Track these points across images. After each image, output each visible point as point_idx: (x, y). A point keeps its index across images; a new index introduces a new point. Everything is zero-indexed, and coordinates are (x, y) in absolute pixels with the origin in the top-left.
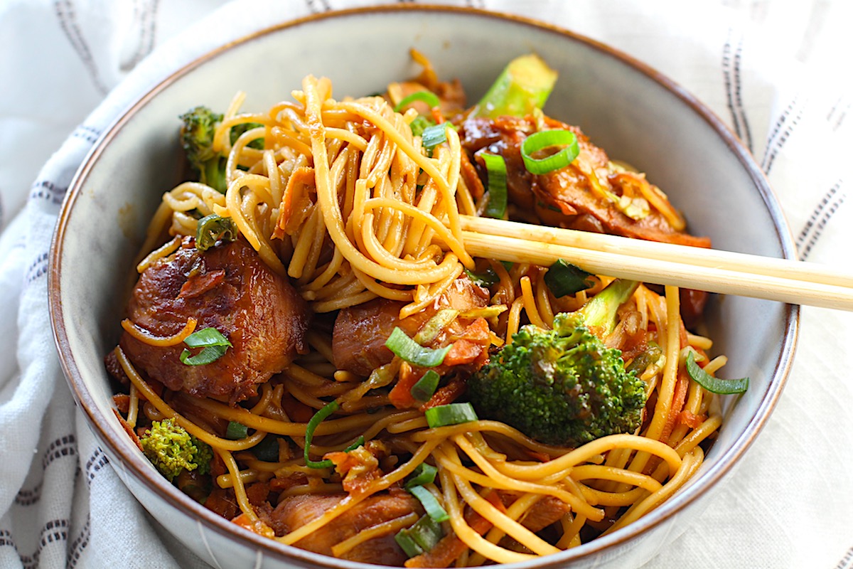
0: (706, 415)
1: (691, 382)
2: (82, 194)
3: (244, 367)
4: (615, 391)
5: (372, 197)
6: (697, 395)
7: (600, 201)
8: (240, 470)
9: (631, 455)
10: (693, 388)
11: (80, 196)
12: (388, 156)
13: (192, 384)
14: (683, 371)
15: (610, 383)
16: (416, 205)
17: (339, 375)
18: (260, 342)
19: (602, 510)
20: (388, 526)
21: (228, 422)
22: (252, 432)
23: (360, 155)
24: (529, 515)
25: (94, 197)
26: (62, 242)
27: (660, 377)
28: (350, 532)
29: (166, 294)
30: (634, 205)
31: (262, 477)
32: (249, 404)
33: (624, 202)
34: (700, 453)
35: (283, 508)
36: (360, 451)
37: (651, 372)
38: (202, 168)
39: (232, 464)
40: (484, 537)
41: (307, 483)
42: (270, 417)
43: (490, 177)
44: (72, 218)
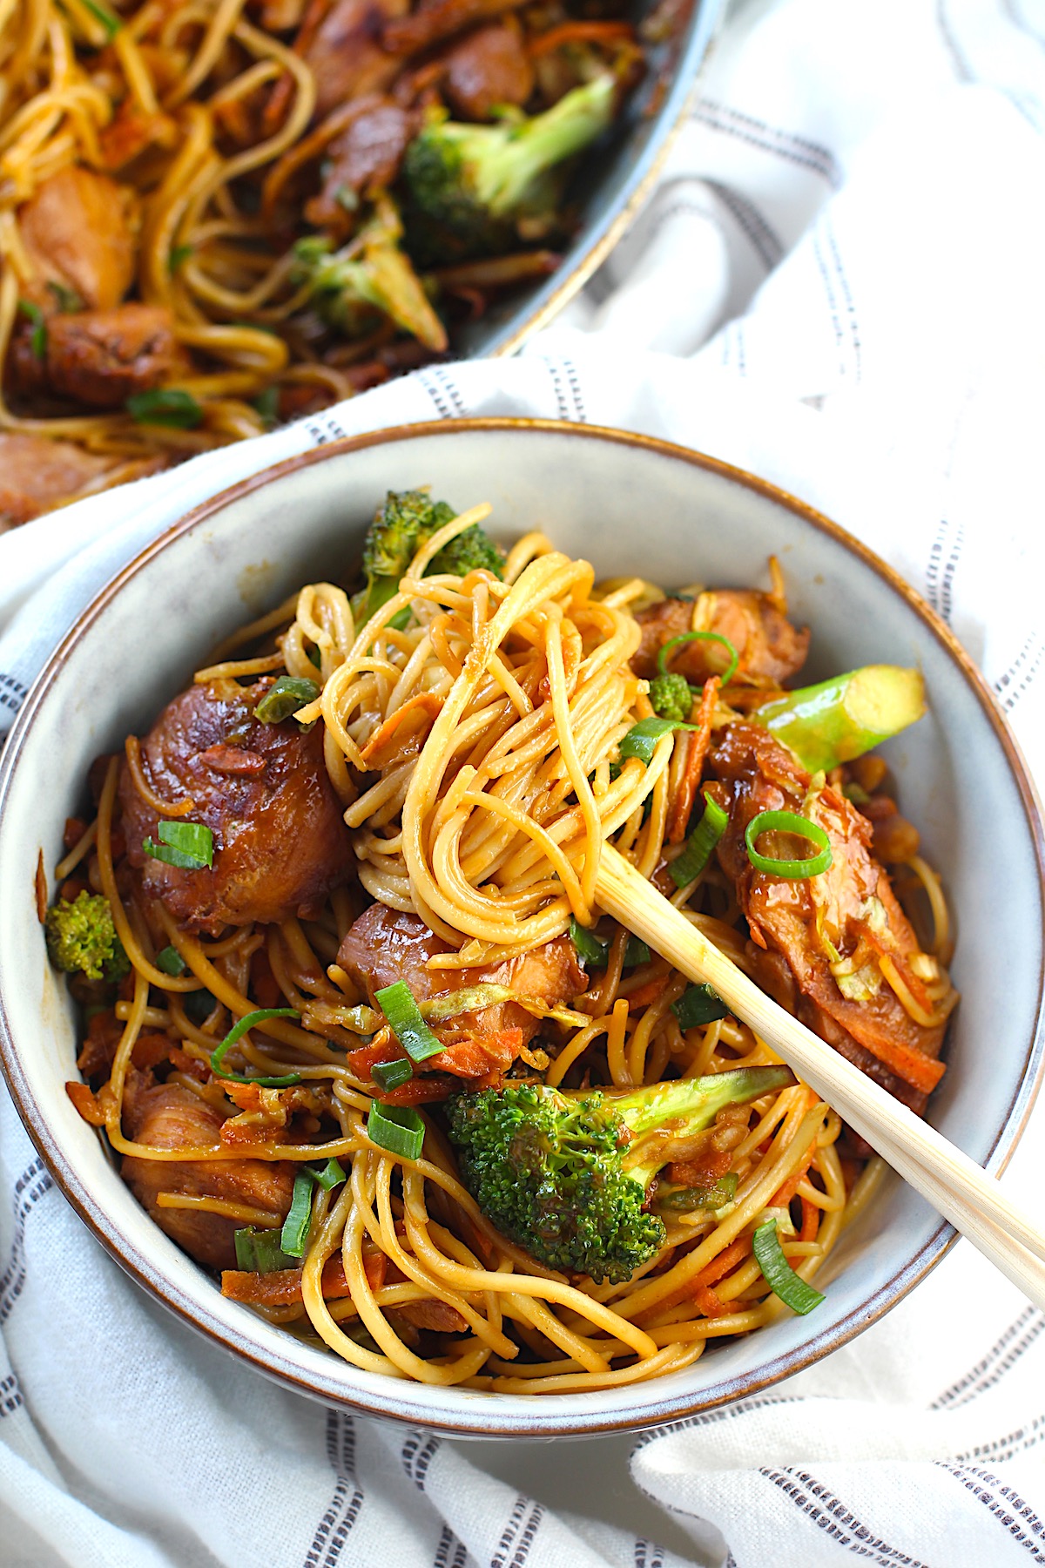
0: (745, 1304)
1: (750, 1256)
2: (191, 535)
3: (215, 898)
4: (604, 1230)
5: (487, 789)
6: (746, 1278)
7: (811, 947)
8: (150, 1003)
9: (617, 1295)
10: (748, 1265)
11: (186, 538)
12: (543, 744)
13: (155, 872)
14: (746, 1237)
15: (601, 1219)
16: (544, 826)
17: (335, 971)
18: (252, 878)
19: (517, 1349)
20: (236, 1211)
21: (168, 942)
22: (188, 973)
23: (515, 719)
24: (409, 1306)
25: (211, 543)
26: (116, 593)
27: (713, 1226)
28: (192, 1189)
29: (193, 741)
30: (858, 975)
31: (172, 1032)
32: (206, 939)
33: (843, 967)
34: (697, 1350)
35: (157, 1096)
36: (270, 1096)
37: (695, 1219)
38: (372, 580)
39: (142, 996)
40: (326, 1301)
41: (204, 1082)
42: (222, 971)
43: (701, 825)
44: (154, 564)
